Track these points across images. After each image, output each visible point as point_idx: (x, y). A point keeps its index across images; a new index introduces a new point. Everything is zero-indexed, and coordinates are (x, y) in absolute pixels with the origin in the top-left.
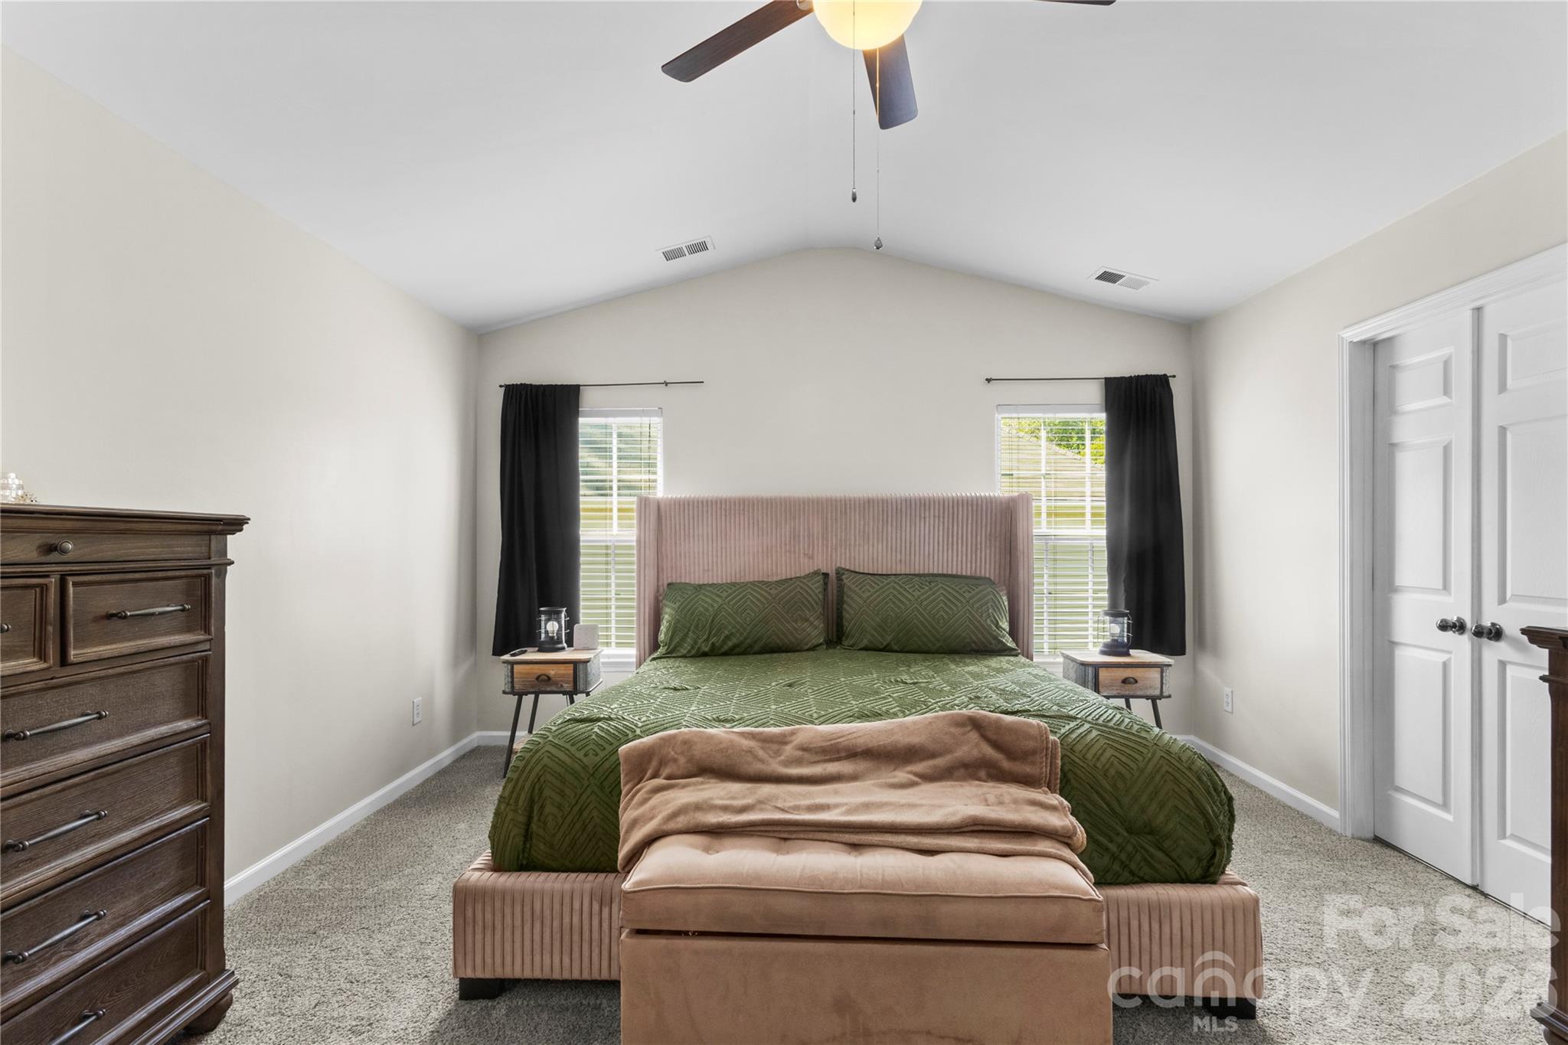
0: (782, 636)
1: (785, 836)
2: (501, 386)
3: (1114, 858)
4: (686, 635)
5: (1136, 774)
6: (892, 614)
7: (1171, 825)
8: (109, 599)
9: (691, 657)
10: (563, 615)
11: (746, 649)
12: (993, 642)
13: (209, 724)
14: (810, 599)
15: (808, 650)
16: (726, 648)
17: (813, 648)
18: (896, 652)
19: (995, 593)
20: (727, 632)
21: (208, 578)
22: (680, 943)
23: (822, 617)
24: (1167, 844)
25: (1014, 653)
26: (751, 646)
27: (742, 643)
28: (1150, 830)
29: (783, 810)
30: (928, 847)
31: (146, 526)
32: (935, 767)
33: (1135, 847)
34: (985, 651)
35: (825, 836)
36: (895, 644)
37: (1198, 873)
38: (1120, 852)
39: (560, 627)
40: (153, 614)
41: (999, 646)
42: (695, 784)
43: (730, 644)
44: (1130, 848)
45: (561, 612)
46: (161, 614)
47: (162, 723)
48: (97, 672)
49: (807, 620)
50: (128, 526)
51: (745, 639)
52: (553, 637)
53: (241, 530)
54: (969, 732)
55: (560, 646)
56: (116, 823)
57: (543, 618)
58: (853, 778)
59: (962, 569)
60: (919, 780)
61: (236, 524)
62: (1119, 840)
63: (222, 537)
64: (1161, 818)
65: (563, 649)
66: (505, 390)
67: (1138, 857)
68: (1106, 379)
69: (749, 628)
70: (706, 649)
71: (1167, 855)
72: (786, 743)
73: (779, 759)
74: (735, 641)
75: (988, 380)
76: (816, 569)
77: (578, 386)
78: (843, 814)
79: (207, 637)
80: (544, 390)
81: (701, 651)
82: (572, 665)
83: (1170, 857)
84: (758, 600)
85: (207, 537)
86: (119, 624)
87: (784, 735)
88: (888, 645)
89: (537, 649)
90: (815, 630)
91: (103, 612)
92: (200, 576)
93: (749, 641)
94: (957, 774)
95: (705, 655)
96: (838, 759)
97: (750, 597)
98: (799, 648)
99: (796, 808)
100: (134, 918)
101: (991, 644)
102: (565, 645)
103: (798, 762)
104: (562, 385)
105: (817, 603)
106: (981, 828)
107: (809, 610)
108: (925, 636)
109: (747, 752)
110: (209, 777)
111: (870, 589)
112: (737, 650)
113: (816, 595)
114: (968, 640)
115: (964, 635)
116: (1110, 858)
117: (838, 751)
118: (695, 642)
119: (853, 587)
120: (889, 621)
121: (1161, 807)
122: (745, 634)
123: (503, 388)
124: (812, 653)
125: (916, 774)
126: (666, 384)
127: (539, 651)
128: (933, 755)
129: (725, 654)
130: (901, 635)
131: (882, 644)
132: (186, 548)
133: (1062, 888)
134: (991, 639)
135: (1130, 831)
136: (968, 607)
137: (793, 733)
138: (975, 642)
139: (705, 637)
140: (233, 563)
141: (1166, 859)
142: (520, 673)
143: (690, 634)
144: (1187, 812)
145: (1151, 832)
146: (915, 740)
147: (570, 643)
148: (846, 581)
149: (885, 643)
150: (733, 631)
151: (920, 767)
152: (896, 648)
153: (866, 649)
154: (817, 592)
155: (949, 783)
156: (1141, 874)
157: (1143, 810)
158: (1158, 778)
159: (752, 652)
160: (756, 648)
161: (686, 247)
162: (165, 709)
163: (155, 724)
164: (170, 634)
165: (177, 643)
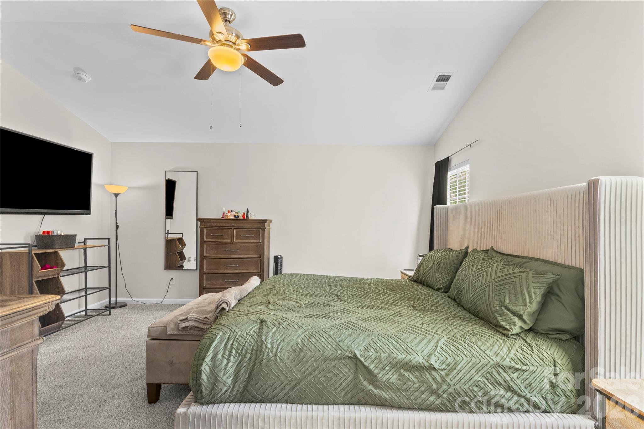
8: (241, 233)
13: (260, 257)
21: (260, 231)
23: (451, 274)
31: (245, 221)
46: (248, 236)
47: (252, 255)
48: (239, 244)
50: (242, 221)
56: (242, 268)
63: (264, 223)
66: (435, 166)
77: (448, 158)
79: (260, 241)
85: (260, 223)
86: (241, 237)
110: (260, 267)
126: (470, 146)
132: (256, 225)
140: (266, 228)
159: (424, 284)
161: (436, 82)
162: (251, 253)
163: (250, 255)
164: (252, 240)
165: (253, 242)
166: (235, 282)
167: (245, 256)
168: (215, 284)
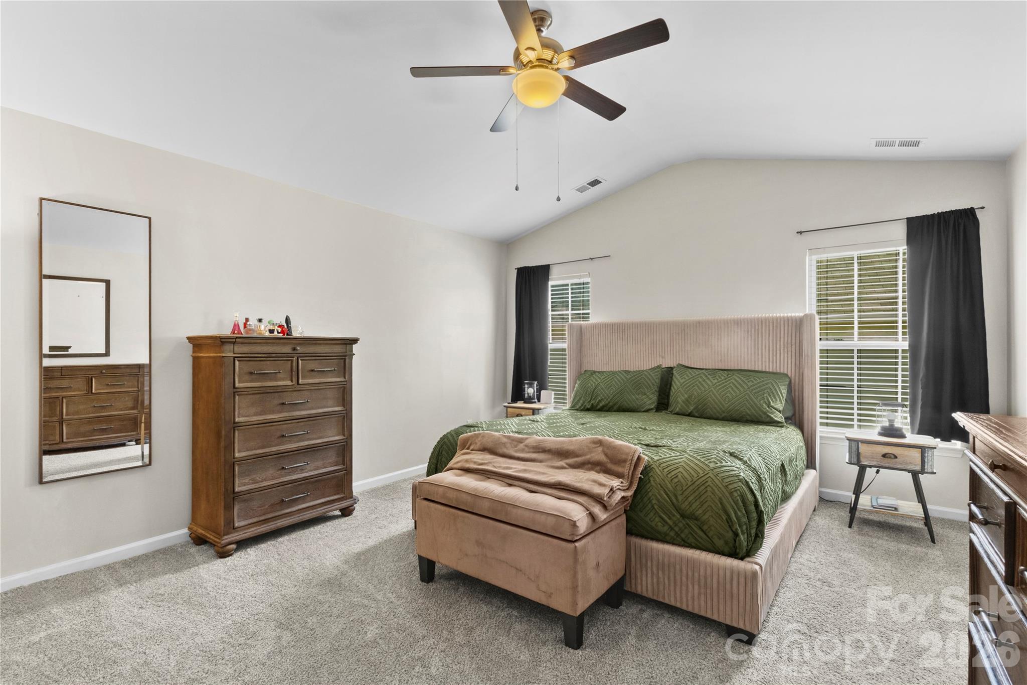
0: (629, 402)
1: (489, 476)
2: (516, 269)
3: (671, 528)
4: (580, 399)
5: (689, 484)
6: (695, 393)
7: (705, 517)
8: (312, 365)
9: (581, 410)
10: (535, 386)
11: (610, 408)
12: (764, 416)
13: (346, 410)
14: (649, 382)
15: (643, 412)
16: (599, 407)
17: (647, 411)
18: (697, 417)
19: (774, 383)
20: (600, 398)
21: (345, 360)
22: (432, 504)
23: (656, 393)
24: (705, 528)
25: (780, 425)
26: (612, 407)
27: (607, 405)
28: (693, 517)
29: (495, 467)
30: (533, 490)
31: (322, 342)
32: (576, 462)
33: (684, 525)
34: (757, 422)
35: (501, 479)
36: (696, 412)
37: (726, 550)
38: (675, 526)
39: (534, 391)
40: (324, 371)
41: (768, 419)
42: (478, 454)
43: (601, 405)
44: (681, 525)
45: (534, 384)
46: (326, 371)
47: (330, 407)
48: (308, 387)
49: (645, 394)
50: (316, 342)
51: (609, 403)
52: (531, 396)
53: (357, 343)
54: (598, 447)
55: (534, 401)
56: (314, 436)
57: (526, 386)
58: (541, 461)
59: (766, 367)
60: (567, 466)
61: (355, 341)
62: (675, 519)
63: (351, 345)
64: (700, 511)
65: (535, 402)
66: (517, 271)
67: (686, 531)
68: (907, 219)
69: (611, 396)
70: (589, 407)
71: (705, 534)
72: (521, 443)
73: (516, 449)
74: (603, 403)
75: (800, 233)
76: (658, 364)
77: (549, 265)
78: (513, 472)
79: (345, 380)
80: (534, 269)
81: (586, 408)
82: (532, 410)
83: (708, 536)
84: (619, 381)
85: (345, 345)
86: (313, 373)
87: (522, 439)
88: (691, 412)
89: (523, 402)
90: (651, 399)
91: (310, 369)
92: (343, 359)
93: (611, 404)
94: (586, 466)
95: (588, 410)
96: (539, 452)
97: (615, 379)
98: (638, 410)
99: (500, 467)
100: (321, 468)
101: (762, 417)
102: (536, 400)
103: (522, 451)
104: (542, 266)
105: (654, 385)
106: (563, 487)
107: (648, 389)
108: (715, 408)
109: (503, 443)
110: (346, 428)
111: (686, 377)
112: (605, 408)
113: (654, 379)
114: (744, 413)
115: (741, 409)
116: (669, 528)
117: (539, 449)
118: (584, 402)
119: (677, 375)
120: (693, 397)
121: (702, 504)
122: (609, 400)
123: (516, 270)
124: (647, 413)
125: (567, 464)
126: (592, 259)
127: (524, 403)
128: (577, 456)
129: (599, 410)
130: (700, 406)
131: (687, 411)
132: (338, 349)
133: (561, 512)
134: (761, 413)
135: (683, 516)
136: (748, 392)
137: (527, 439)
138: (749, 415)
139: (589, 400)
140: (354, 354)
141: (705, 536)
142: (510, 412)
143: (582, 398)
144: (717, 511)
145: (697, 519)
146: (571, 448)
147: (539, 401)
148: (674, 372)
149: (690, 411)
150: (603, 397)
151: (571, 461)
152: (697, 414)
153: (677, 414)
154: (655, 378)
155: (579, 470)
156: (689, 541)
157: (690, 504)
158: (703, 487)
159: (613, 410)
160: (615, 408)
161: (587, 184)
162: (330, 402)
163: (328, 407)
164: (332, 378)
165: (334, 381)
166: (300, 468)
167: (320, 411)
168: (260, 480)
